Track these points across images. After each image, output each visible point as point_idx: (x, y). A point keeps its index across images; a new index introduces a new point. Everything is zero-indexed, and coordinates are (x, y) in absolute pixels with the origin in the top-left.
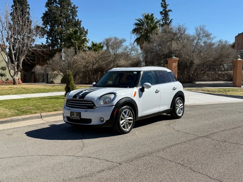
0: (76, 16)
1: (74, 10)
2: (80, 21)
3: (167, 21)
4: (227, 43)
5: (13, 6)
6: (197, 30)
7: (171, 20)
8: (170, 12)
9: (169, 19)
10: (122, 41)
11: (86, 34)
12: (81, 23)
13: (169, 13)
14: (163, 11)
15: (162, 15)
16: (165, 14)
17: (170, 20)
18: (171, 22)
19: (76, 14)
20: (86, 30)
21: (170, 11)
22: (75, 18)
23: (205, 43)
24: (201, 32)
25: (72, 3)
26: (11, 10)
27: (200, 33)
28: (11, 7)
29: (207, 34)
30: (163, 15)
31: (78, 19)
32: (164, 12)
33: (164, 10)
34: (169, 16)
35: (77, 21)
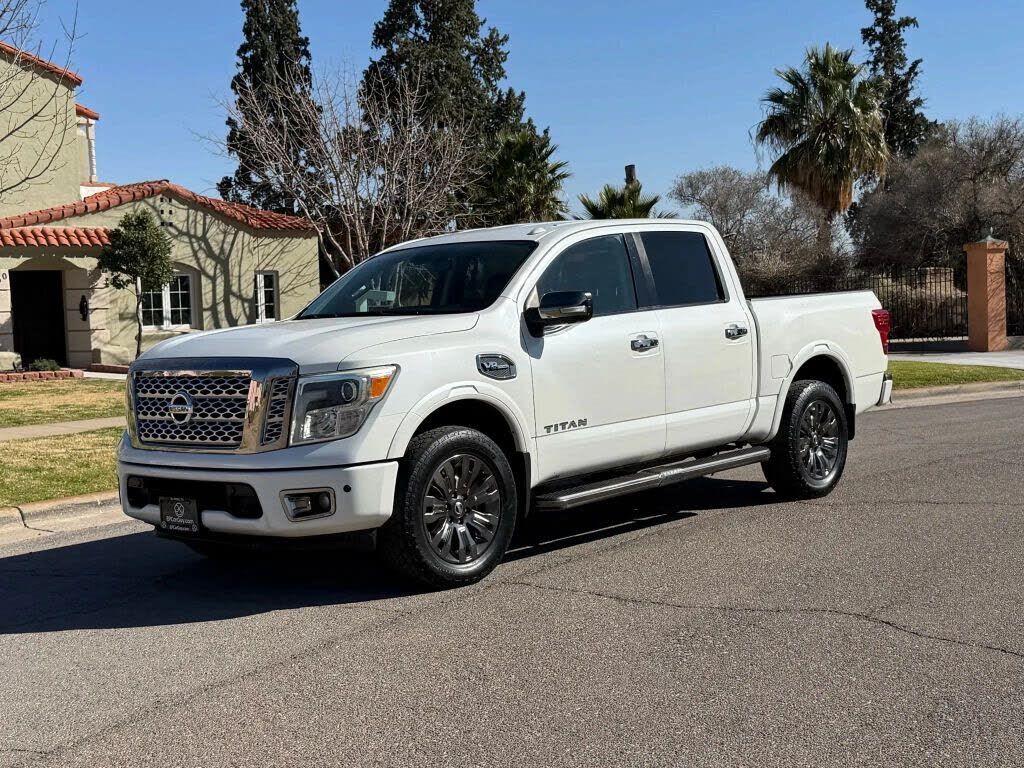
0: (501, 74)
1: (491, 51)
2: (517, 94)
3: (898, 71)
5: (242, 47)
7: (916, 65)
8: (907, 28)
9: (903, 59)
12: (523, 106)
13: (903, 35)
14: (875, 25)
15: (870, 44)
16: (886, 37)
17: (909, 64)
18: (916, 74)
19: (500, 68)
21: (906, 22)
22: (494, 83)
25: (481, 20)
26: (238, 65)
28: (235, 51)
30: (877, 44)
31: (511, 91)
32: (879, 30)
33: (878, 22)
34: (905, 45)
35: (504, 98)
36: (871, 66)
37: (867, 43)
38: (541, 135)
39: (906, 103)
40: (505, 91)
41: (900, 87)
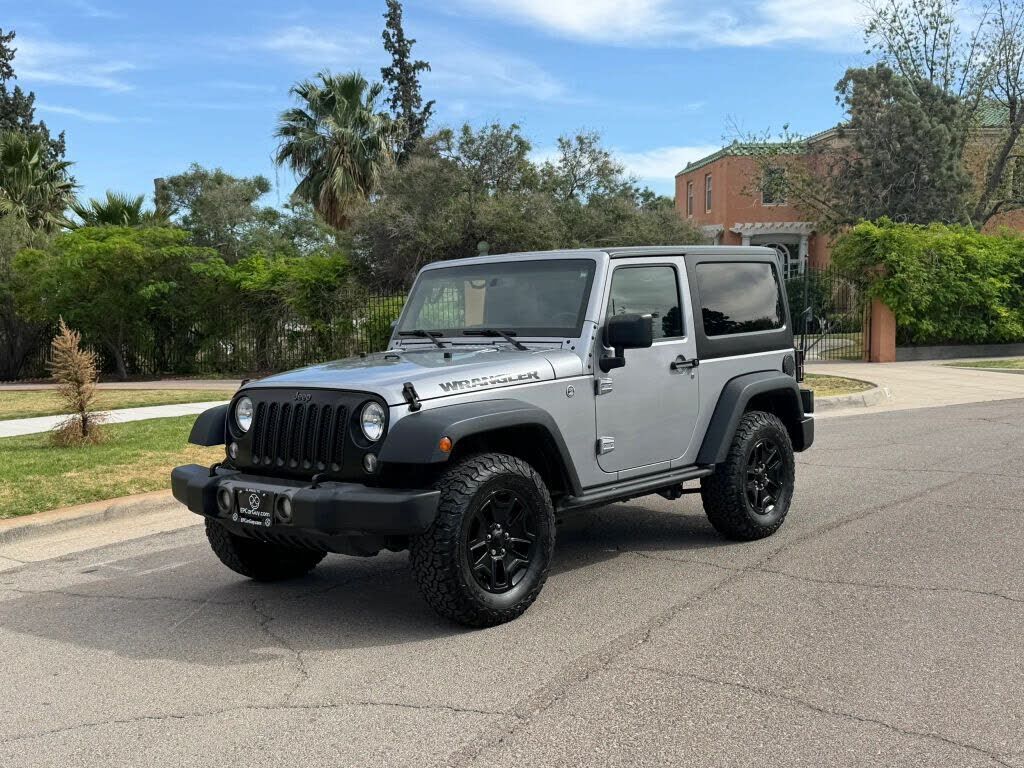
0: (9, 73)
2: (26, 94)
3: (414, 109)
8: (421, 71)
9: (419, 100)
10: (257, 190)
11: (57, 155)
12: (33, 106)
13: (417, 77)
14: (394, 66)
15: (390, 83)
16: (403, 78)
17: (424, 104)
18: (431, 114)
19: (8, 67)
21: (420, 66)
30: (395, 83)
31: (17, 90)
32: (397, 70)
33: (396, 63)
34: (420, 86)
35: (11, 96)
36: (391, 103)
37: (387, 82)
38: (57, 139)
39: (423, 139)
40: (11, 90)
41: (416, 125)
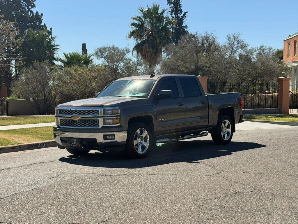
0: (34, 6)
2: (40, 14)
3: (179, 15)
4: (271, 50)
6: (229, 38)
7: (185, 13)
9: (181, 11)
10: (126, 52)
11: (49, 36)
12: (42, 19)
13: (181, 3)
15: (170, 5)
16: (175, 3)
17: (183, 13)
18: (185, 17)
19: (33, 4)
20: (49, 29)
22: (31, 9)
23: (240, 56)
24: (236, 43)
27: (234, 43)
29: (243, 45)
30: (172, 5)
31: (37, 12)
34: (182, 6)
35: (35, 15)
36: (170, 13)
37: (169, 5)
38: (49, 30)
39: (182, 27)
40: (35, 12)
41: (180, 21)
